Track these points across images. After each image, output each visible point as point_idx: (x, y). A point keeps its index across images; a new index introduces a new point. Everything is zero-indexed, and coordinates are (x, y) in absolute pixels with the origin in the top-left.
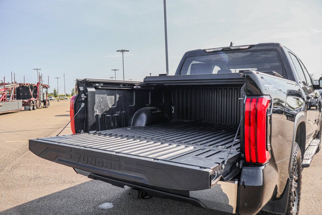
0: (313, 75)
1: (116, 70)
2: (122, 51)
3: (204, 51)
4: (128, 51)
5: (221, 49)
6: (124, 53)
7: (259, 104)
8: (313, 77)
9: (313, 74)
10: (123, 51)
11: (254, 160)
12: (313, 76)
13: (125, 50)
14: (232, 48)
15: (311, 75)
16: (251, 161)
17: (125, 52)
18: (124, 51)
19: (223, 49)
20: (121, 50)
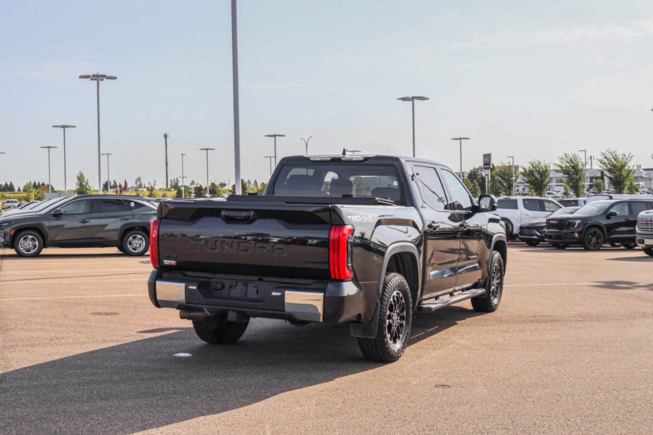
0: (632, 157)
1: (67, 127)
2: (94, 78)
3: (308, 159)
4: (115, 78)
5: (330, 158)
6: (100, 82)
7: (341, 233)
8: (631, 162)
9: (630, 156)
10: (98, 78)
11: (338, 278)
12: (630, 160)
13: (104, 76)
14: (343, 159)
15: (627, 157)
16: (335, 279)
17: (105, 79)
18: (100, 78)
19: (331, 159)
20: (94, 76)
